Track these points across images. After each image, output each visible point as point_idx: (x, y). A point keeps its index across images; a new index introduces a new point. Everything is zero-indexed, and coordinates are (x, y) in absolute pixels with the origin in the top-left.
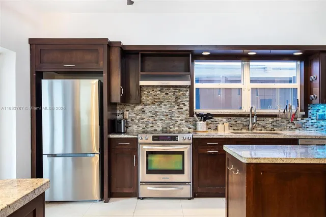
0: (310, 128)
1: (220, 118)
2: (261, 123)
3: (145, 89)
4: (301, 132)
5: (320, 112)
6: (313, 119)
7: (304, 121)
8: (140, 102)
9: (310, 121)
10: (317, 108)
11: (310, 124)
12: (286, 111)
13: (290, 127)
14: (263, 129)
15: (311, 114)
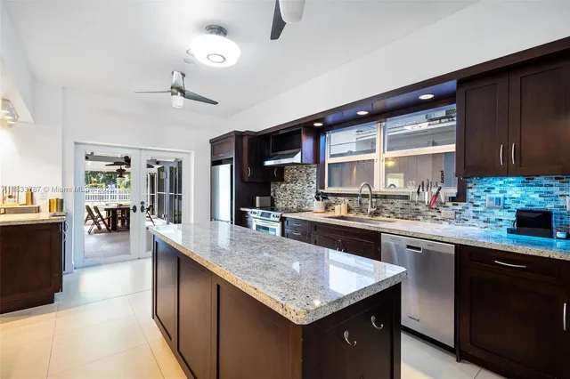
0: (471, 221)
1: (343, 198)
2: (389, 207)
3: (286, 167)
4: (452, 226)
5: (496, 194)
6: (478, 206)
7: (459, 208)
8: (282, 180)
9: (471, 208)
10: (489, 186)
11: (473, 214)
12: (421, 190)
13: (432, 216)
14: (392, 215)
15: (472, 197)
